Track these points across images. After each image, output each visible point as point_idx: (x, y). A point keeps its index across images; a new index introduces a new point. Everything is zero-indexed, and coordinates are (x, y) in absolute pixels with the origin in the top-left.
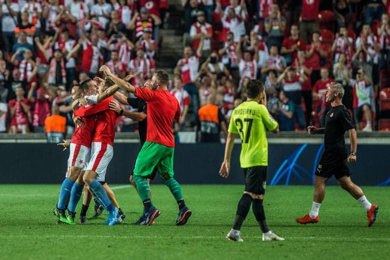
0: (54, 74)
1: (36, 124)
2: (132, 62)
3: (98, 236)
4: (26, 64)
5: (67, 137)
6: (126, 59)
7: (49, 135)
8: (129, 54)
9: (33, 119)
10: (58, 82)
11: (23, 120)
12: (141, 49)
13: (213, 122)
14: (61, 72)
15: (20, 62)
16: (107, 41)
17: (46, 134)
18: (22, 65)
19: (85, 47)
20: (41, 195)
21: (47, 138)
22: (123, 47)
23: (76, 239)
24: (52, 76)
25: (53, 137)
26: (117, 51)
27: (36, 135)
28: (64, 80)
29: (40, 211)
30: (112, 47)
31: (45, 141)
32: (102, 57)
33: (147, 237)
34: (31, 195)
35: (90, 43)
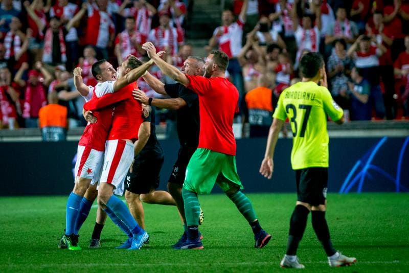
0: (50, 50)
1: (26, 115)
2: (153, 32)
3: (112, 265)
4: (13, 37)
5: (69, 133)
6: (146, 27)
7: (45, 130)
8: (149, 21)
9: (23, 108)
10: (56, 59)
11: (10, 110)
12: (165, 14)
13: (265, 110)
14: (59, 48)
15: (5, 35)
16: (120, 5)
17: (41, 130)
18: (8, 39)
19: (91, 14)
20: (35, 210)
21: (42, 135)
22: (142, 13)
23: (83, 269)
24: (48, 52)
25: (50, 134)
26: (134, 17)
27: (27, 131)
28: (64, 58)
29: (35, 232)
30: (127, 12)
31: (39, 139)
32: (113, 26)
33: (177, 264)
34: (22, 211)
35: (97, 8)
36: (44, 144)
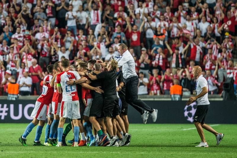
0: (175, 62)
1: (165, 89)
2: (220, 54)
3: (200, 153)
4: (159, 56)
5: (183, 97)
6: (216, 53)
7: (172, 96)
8: (218, 51)
9: (163, 86)
10: (177, 66)
11: (157, 88)
12: (224, 47)
14: (178, 61)
15: (156, 55)
16: (205, 43)
17: (171, 96)
18: (157, 57)
19: (192, 47)
20: (168, 130)
21: (171, 98)
22: (215, 46)
23: (188, 155)
24: (174, 63)
25: (174, 97)
26: (211, 48)
27: (165, 96)
28: (181, 65)
29: (167, 139)
30: (208, 46)
31: (170, 99)
33: (228, 154)
34: (162, 130)
35: (195, 44)
36: (172, 101)
